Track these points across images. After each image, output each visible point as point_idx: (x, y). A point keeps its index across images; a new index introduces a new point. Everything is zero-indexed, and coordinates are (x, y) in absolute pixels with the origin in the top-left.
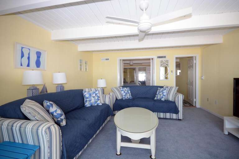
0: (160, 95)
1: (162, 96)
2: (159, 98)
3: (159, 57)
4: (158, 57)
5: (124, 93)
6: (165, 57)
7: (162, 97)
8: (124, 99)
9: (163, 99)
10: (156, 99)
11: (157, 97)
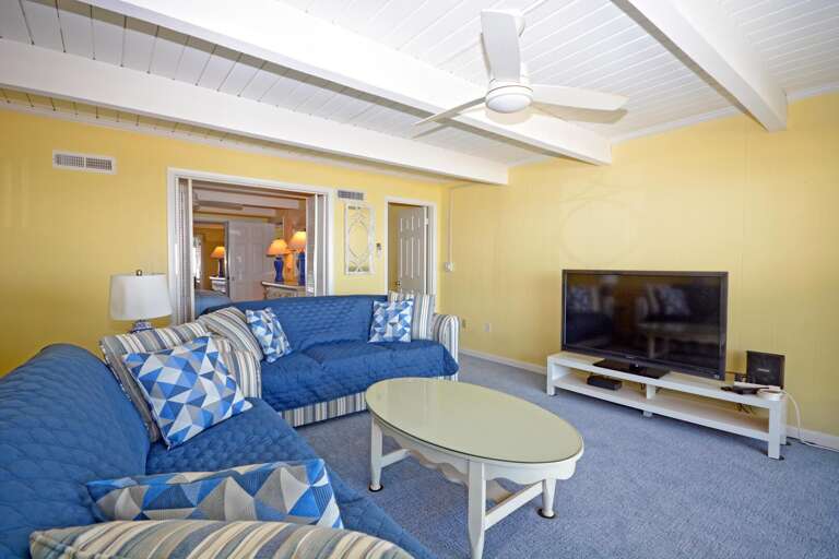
0: (392, 324)
1: (400, 327)
2: (389, 335)
3: (343, 194)
4: (339, 192)
5: (267, 334)
6: (360, 196)
7: (404, 332)
8: (272, 360)
9: (406, 338)
10: (375, 339)
11: (382, 334)
